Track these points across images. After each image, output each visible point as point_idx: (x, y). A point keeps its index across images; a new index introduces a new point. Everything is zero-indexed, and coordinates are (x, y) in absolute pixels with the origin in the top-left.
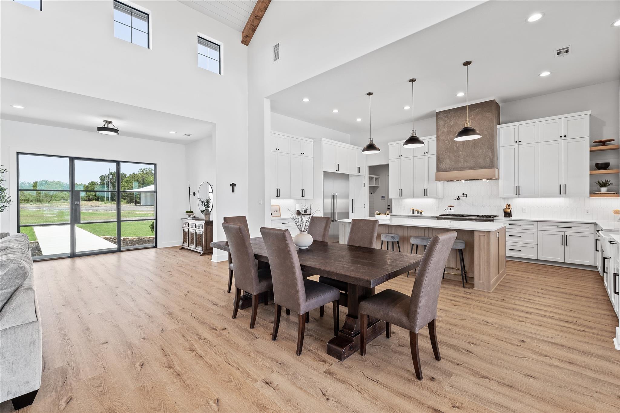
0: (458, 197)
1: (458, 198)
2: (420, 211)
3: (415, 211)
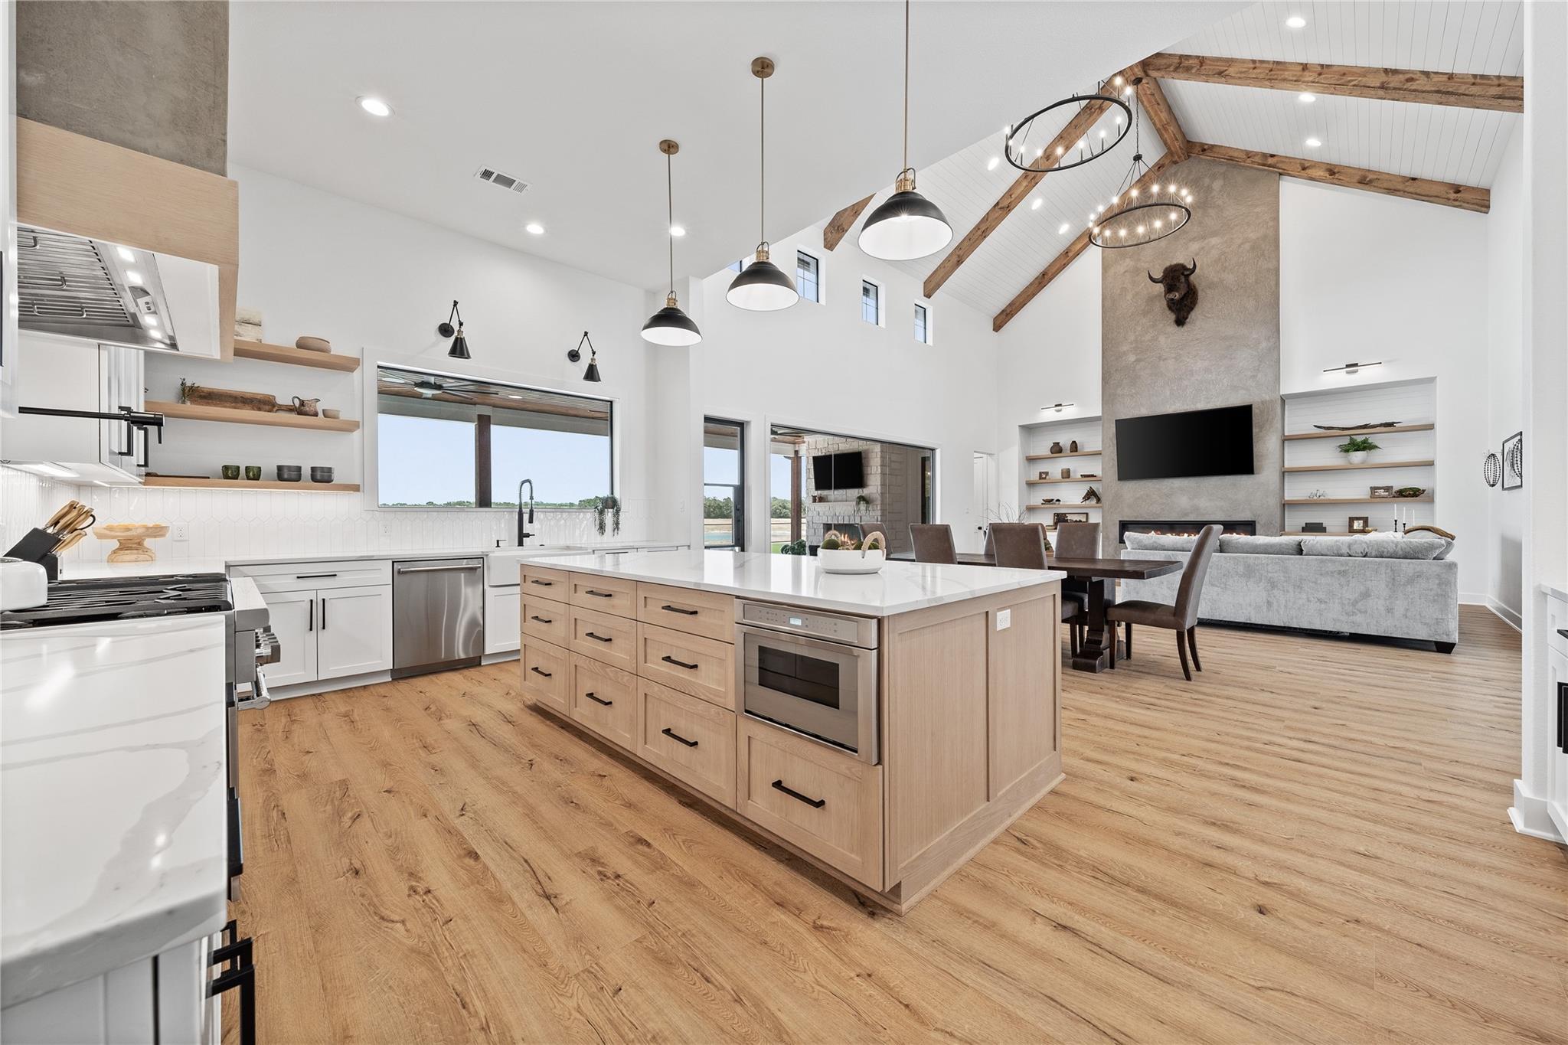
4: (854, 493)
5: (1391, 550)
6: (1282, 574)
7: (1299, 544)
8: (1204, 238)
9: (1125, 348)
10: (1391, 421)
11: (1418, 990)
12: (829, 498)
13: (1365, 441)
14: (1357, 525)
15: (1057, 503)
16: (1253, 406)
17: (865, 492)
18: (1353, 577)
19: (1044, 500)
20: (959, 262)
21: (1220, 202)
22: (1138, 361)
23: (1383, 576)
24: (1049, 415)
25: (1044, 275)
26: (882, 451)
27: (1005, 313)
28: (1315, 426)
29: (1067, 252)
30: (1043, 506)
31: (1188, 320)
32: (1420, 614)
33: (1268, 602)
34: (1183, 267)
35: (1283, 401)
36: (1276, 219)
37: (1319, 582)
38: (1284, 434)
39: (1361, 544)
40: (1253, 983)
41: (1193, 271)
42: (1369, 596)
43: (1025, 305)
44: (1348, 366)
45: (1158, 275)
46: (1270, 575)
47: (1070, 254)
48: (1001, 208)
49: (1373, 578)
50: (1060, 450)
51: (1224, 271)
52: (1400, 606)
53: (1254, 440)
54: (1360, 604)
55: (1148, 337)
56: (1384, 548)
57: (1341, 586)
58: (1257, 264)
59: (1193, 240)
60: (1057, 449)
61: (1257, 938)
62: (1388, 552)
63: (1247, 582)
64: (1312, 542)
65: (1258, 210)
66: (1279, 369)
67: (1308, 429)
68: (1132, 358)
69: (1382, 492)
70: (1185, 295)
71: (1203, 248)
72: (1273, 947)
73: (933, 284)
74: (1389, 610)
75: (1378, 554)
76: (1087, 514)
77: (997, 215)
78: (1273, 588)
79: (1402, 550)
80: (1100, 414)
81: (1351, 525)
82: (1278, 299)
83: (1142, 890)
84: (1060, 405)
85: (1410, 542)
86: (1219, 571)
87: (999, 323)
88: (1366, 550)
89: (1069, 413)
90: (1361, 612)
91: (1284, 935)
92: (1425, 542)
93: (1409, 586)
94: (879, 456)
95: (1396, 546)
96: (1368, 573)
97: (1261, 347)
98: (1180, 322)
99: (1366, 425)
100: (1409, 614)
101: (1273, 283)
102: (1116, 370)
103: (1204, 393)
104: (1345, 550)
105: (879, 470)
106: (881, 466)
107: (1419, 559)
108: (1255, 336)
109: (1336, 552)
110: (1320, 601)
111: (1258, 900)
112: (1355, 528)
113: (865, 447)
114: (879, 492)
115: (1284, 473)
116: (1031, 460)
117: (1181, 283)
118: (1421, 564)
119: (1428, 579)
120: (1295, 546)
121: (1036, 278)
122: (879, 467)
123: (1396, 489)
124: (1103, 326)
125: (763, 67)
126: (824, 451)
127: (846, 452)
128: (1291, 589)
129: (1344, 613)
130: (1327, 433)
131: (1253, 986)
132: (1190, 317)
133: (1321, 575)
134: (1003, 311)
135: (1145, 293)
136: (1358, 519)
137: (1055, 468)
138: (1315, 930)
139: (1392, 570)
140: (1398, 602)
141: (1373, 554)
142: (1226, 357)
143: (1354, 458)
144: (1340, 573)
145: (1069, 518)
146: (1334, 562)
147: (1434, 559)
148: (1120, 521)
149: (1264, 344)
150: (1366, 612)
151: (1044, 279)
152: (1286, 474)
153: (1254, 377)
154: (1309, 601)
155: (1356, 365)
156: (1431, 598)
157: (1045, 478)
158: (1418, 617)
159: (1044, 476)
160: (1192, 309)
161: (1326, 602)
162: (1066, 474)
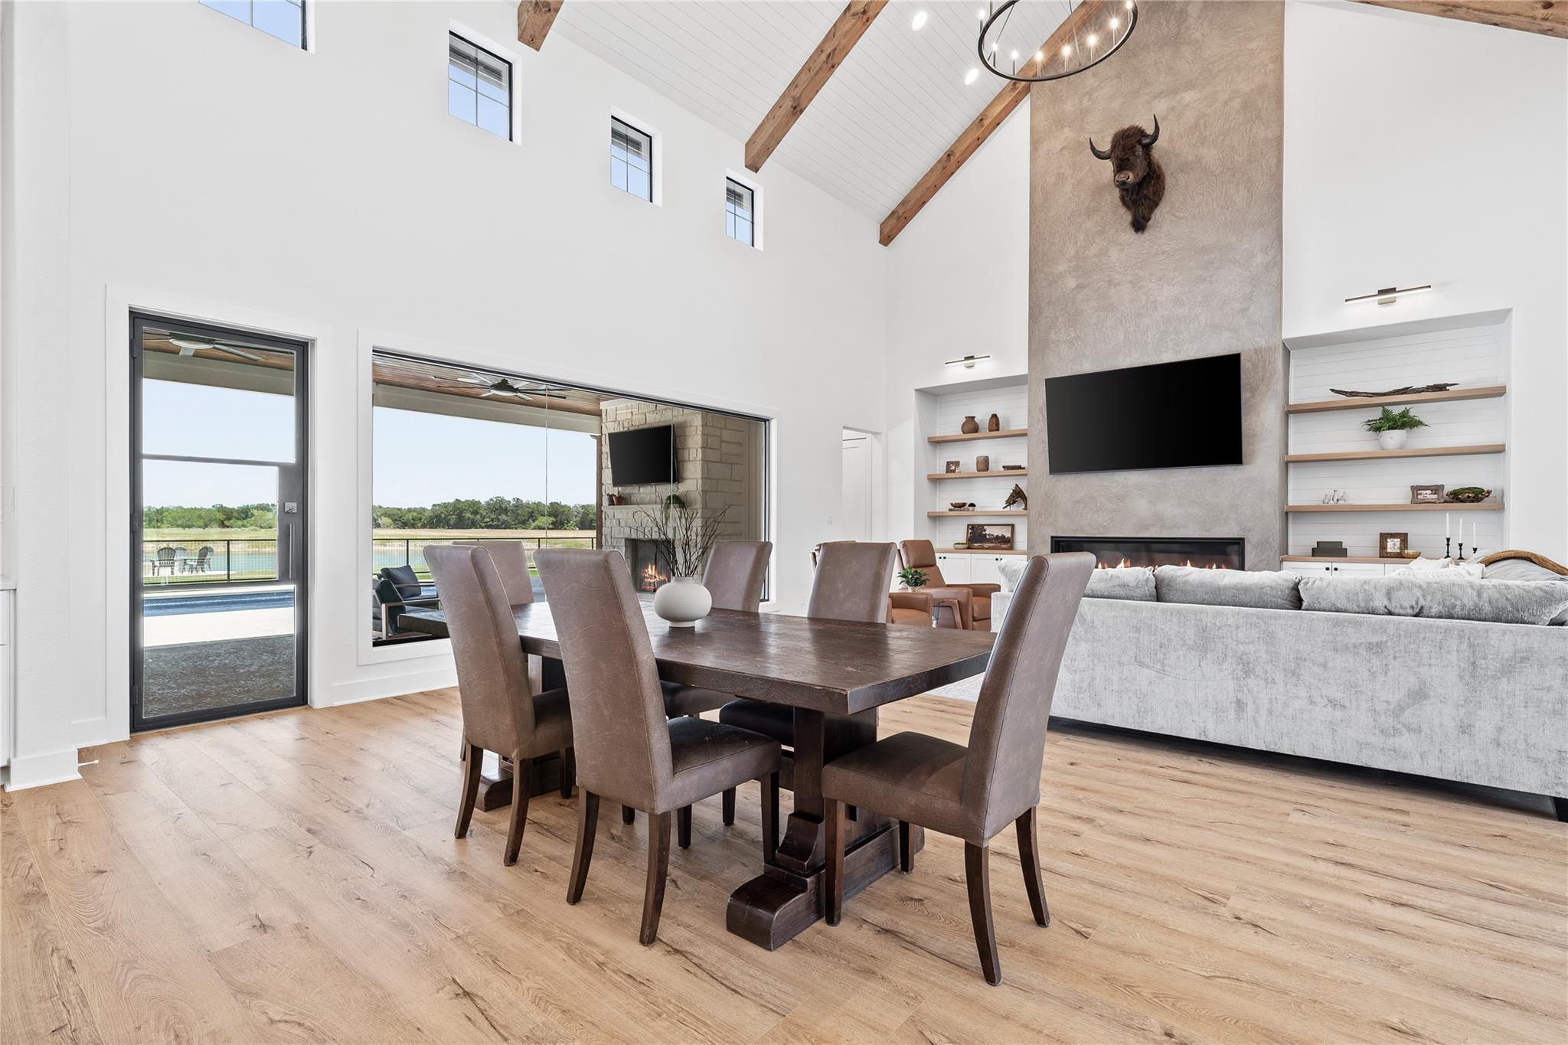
4: (666, 490)
5: (1470, 604)
6: (1263, 648)
7: (1296, 588)
8: (1174, 91)
9: (1061, 268)
10: (1443, 383)
12: (634, 499)
13: (1404, 414)
14: (1393, 545)
15: (971, 508)
16: (1242, 358)
17: (682, 489)
18: (1395, 658)
19: (952, 504)
20: (797, 110)
21: (1198, 35)
22: (1080, 287)
23: (1454, 657)
24: (957, 374)
25: (949, 155)
26: (705, 425)
27: (895, 216)
28: (1333, 390)
29: (982, 120)
30: (952, 513)
31: (1150, 222)
32: (1526, 740)
33: (1238, 701)
34: (1139, 132)
35: (1287, 353)
36: (1279, 60)
37: (1331, 665)
38: (1288, 405)
39: (1410, 589)
41: (1155, 137)
42: (1426, 696)
43: (924, 203)
44: (1382, 292)
45: (1105, 147)
46: (1242, 648)
47: (986, 123)
48: (854, 15)
49: (1433, 661)
50: (976, 429)
51: (1202, 144)
52: (1486, 721)
53: (1243, 411)
54: (1407, 713)
55: (1093, 250)
56: (1456, 598)
57: (1373, 674)
58: (1251, 131)
59: (1159, 96)
60: (971, 426)
62: (1463, 606)
63: (1200, 660)
64: (1318, 583)
65: (1253, 45)
66: (1281, 298)
67: (1322, 395)
68: (1071, 283)
69: (1428, 495)
70: (1144, 178)
71: (1173, 108)
73: (757, 147)
74: (1465, 729)
75: (1444, 611)
76: (1013, 526)
77: (848, 26)
78: (1247, 674)
79: (1490, 602)
80: (1025, 371)
81: (1383, 546)
82: (1280, 186)
84: (972, 358)
85: (1507, 587)
86: (1153, 638)
87: (890, 230)
88: (1422, 602)
89: (984, 370)
90: (1409, 729)
92: (1536, 588)
93: (1505, 680)
94: (700, 433)
95: (1479, 595)
96: (1424, 650)
97: (1254, 264)
98: (1139, 225)
99: (1407, 388)
100: (1503, 738)
101: (1273, 161)
102: (1049, 302)
103: (1173, 337)
104: (1380, 602)
105: (700, 456)
106: (702, 448)
107: (1523, 622)
108: (1247, 246)
109: (1362, 604)
110: (1333, 703)
112: (1389, 550)
113: (681, 419)
114: (700, 489)
115: (1288, 463)
116: (937, 443)
117: (1138, 157)
118: (1527, 634)
119: (1542, 666)
120: (1287, 592)
121: (939, 161)
122: (700, 450)
123: (1448, 489)
124: (1031, 234)
126: (626, 425)
127: (656, 425)
128: (1279, 677)
129: (1377, 732)
130: (1348, 402)
132: (1153, 216)
133: (1335, 650)
134: (893, 213)
135: (1091, 180)
136: (1393, 536)
137: (968, 456)
139: (1471, 645)
140: (1481, 713)
141: (1434, 611)
142: (1205, 280)
143: (1389, 439)
144: (1370, 647)
145: (987, 532)
146: (1358, 624)
147: (1553, 623)
148: (1052, 537)
149: (1259, 259)
150: (1419, 730)
151: (950, 163)
152: (1290, 465)
153: (1244, 310)
154: (1312, 702)
155: (1393, 290)
156: (1550, 706)
157: (954, 471)
158: (1521, 746)
159: (953, 468)
160: (1156, 204)
161: (1345, 707)
162: (984, 464)
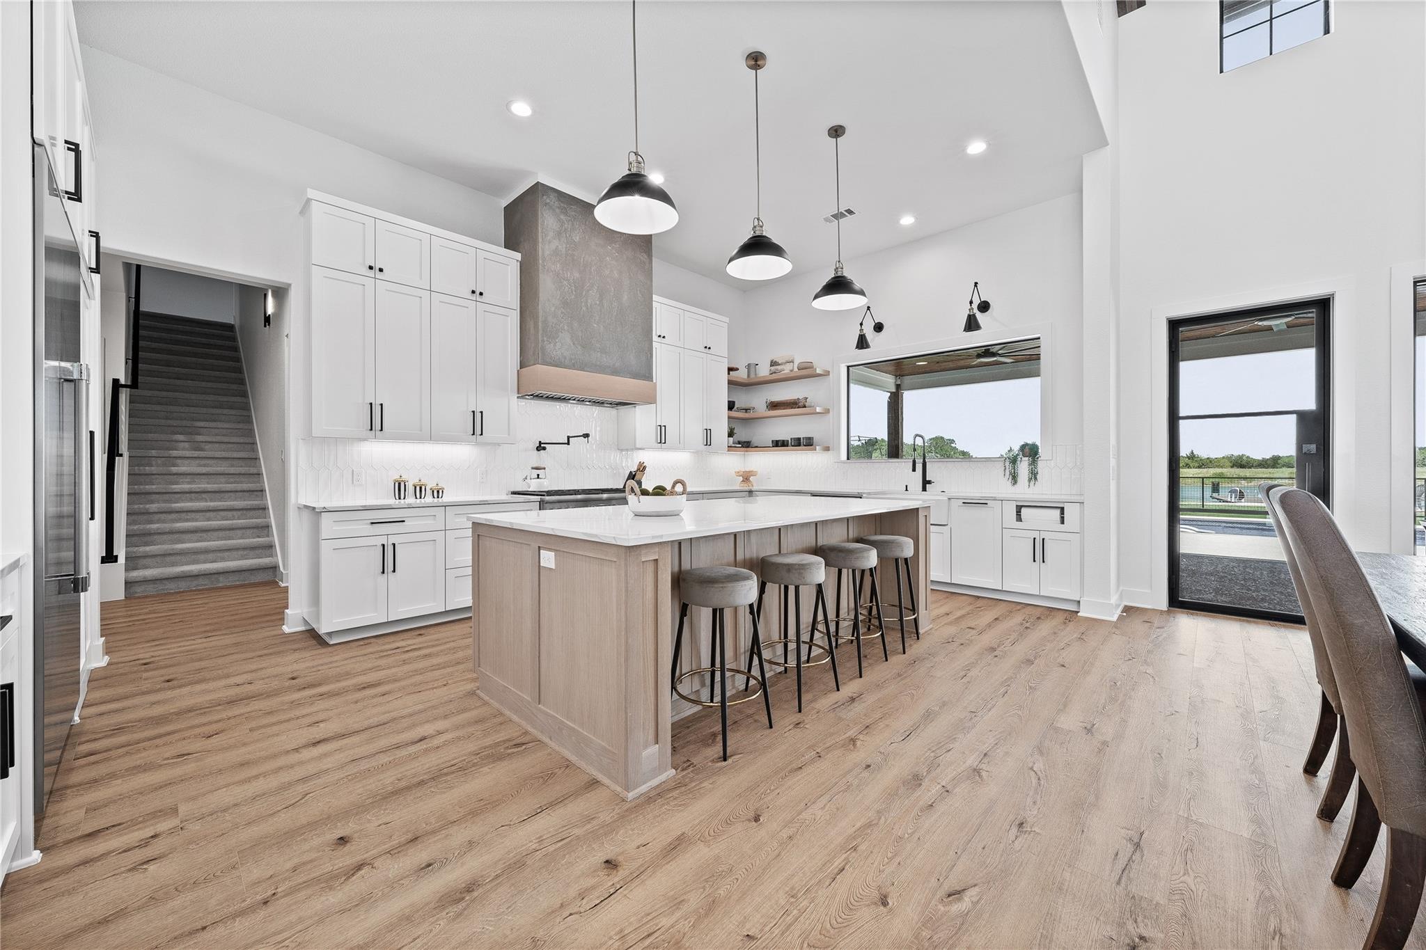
0: (540, 442)
1: (540, 445)
2: (431, 485)
3: (410, 489)
11: (205, 879)
40: (310, 795)
61: (328, 819)
72: (315, 822)
83: (421, 783)
91: (314, 837)
111: (352, 845)
125: (756, 60)
131: (310, 793)
138: (296, 861)
